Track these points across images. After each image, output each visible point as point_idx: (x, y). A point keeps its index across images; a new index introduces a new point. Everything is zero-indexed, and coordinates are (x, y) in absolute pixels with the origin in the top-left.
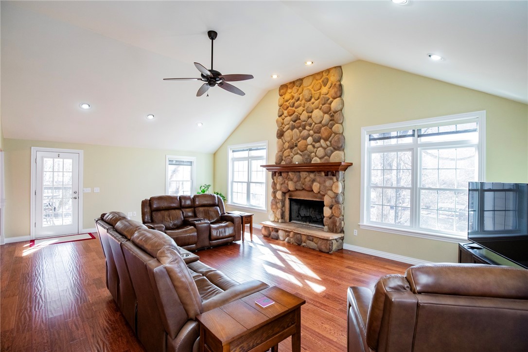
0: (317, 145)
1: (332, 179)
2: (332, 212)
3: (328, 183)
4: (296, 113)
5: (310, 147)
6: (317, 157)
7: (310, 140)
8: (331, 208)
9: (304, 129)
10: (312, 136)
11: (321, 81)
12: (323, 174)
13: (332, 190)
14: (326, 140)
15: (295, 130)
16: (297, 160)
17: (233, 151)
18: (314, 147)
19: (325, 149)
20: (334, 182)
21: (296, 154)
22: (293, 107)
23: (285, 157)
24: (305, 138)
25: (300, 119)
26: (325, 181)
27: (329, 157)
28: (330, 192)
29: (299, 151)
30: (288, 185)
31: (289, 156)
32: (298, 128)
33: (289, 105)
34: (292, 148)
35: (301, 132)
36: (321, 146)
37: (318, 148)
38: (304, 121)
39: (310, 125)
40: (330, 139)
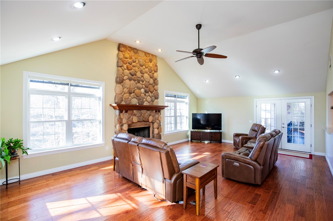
0: (147, 94)
1: (158, 114)
2: (159, 131)
3: (157, 116)
4: (133, 70)
5: (143, 95)
6: (147, 101)
7: (143, 90)
8: (158, 129)
9: (139, 82)
10: (144, 88)
11: (148, 58)
12: (154, 111)
13: (158, 120)
14: (152, 92)
15: (132, 81)
16: (135, 102)
17: (31, 81)
18: (145, 95)
19: (151, 97)
20: (159, 116)
21: (134, 98)
22: (131, 65)
23: (125, 99)
24: (140, 89)
25: (136, 75)
26: (155, 115)
27: (153, 102)
28: (157, 121)
29: (135, 96)
30: (132, 119)
31: (128, 98)
32: (134, 80)
33: (128, 62)
34: (130, 93)
35: (136, 84)
36: (149, 96)
37: (147, 96)
38: (139, 78)
39: (143, 81)
40: (153, 93)
